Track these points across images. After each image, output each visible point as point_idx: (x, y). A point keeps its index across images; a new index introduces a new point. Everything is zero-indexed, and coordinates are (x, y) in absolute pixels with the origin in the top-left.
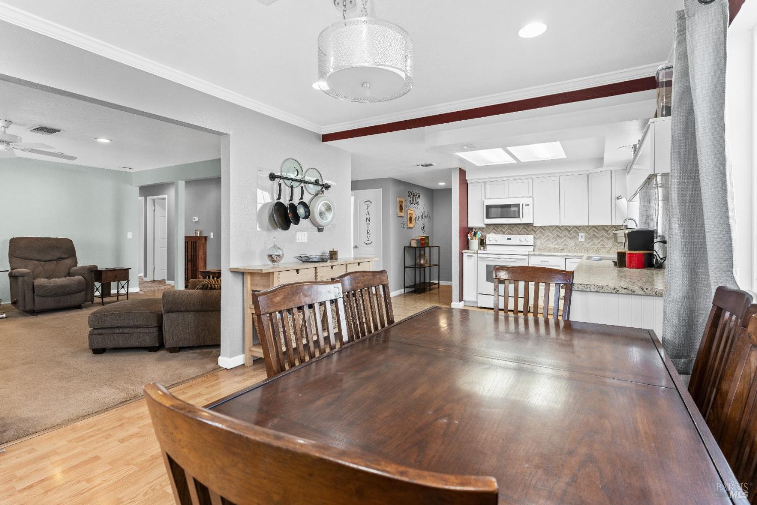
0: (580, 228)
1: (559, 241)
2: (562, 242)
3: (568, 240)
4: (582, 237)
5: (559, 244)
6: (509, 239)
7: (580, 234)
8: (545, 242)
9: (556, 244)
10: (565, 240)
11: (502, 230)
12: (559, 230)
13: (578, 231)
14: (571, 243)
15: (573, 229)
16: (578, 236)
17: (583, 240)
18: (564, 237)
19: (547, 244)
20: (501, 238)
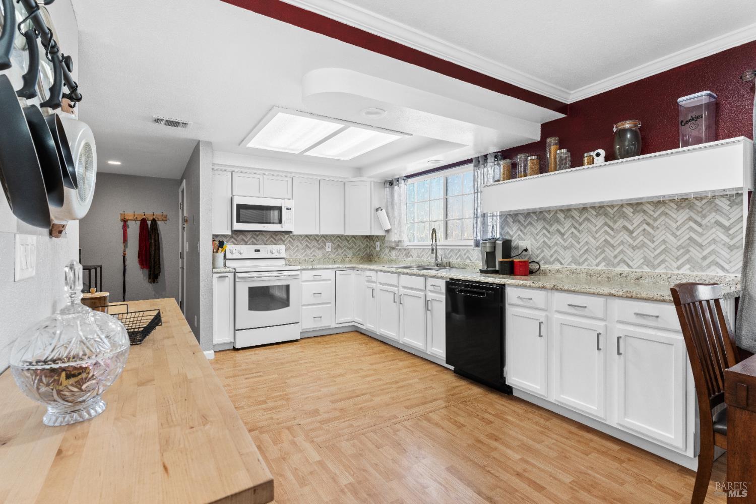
0: (327, 238)
1: (308, 252)
2: (311, 253)
3: (317, 251)
4: (329, 247)
5: (309, 256)
6: (256, 251)
7: (327, 244)
8: (294, 253)
9: (306, 255)
10: (314, 251)
11: (243, 240)
12: (308, 240)
13: (325, 241)
14: (319, 254)
15: (321, 238)
16: (325, 245)
17: (330, 250)
18: (313, 247)
19: (296, 256)
20: (247, 250)
